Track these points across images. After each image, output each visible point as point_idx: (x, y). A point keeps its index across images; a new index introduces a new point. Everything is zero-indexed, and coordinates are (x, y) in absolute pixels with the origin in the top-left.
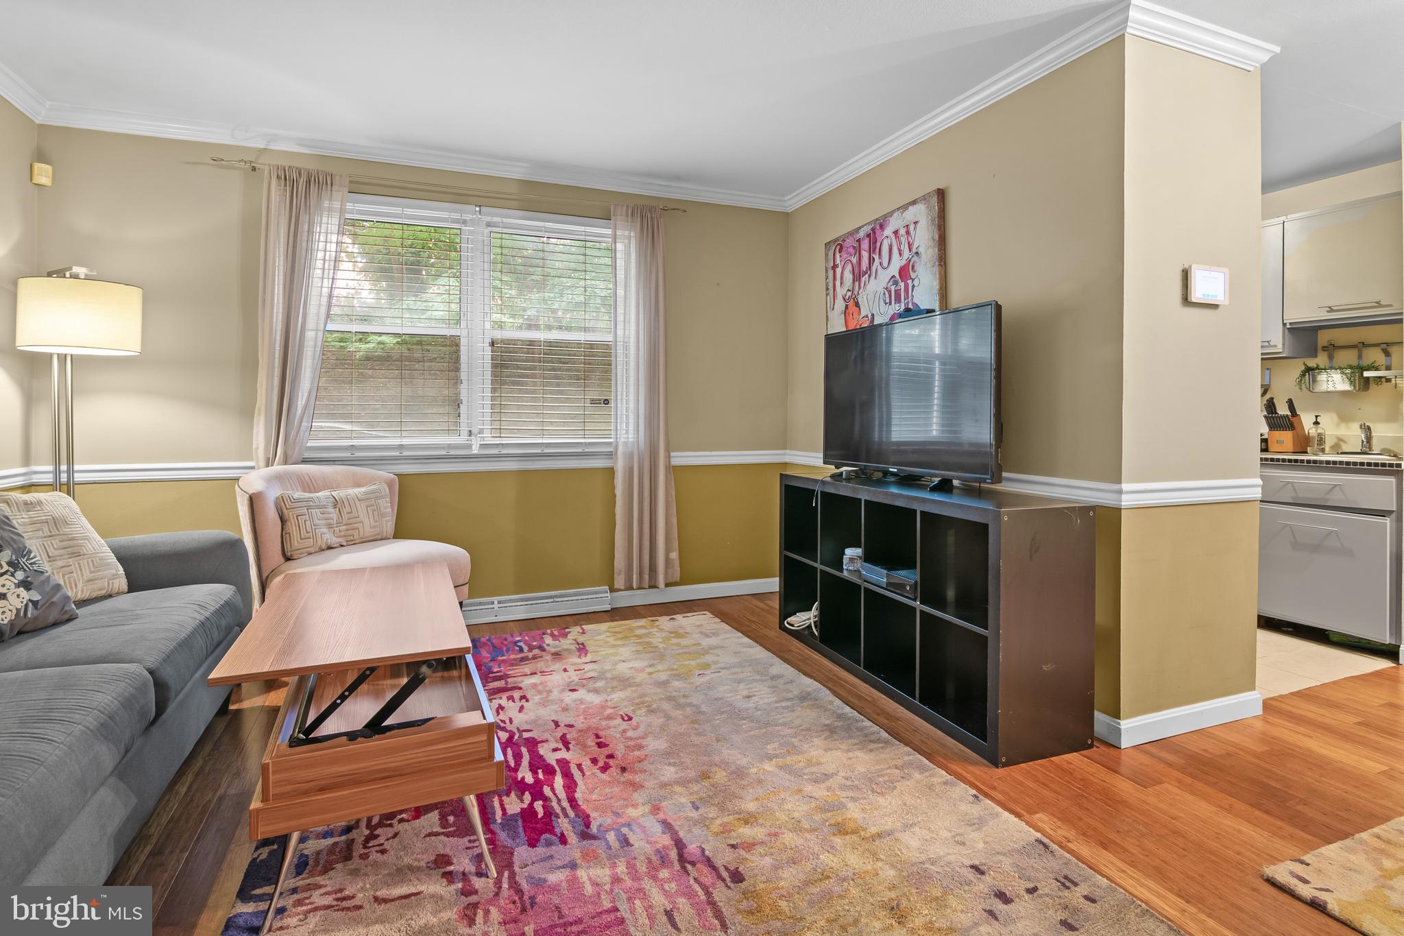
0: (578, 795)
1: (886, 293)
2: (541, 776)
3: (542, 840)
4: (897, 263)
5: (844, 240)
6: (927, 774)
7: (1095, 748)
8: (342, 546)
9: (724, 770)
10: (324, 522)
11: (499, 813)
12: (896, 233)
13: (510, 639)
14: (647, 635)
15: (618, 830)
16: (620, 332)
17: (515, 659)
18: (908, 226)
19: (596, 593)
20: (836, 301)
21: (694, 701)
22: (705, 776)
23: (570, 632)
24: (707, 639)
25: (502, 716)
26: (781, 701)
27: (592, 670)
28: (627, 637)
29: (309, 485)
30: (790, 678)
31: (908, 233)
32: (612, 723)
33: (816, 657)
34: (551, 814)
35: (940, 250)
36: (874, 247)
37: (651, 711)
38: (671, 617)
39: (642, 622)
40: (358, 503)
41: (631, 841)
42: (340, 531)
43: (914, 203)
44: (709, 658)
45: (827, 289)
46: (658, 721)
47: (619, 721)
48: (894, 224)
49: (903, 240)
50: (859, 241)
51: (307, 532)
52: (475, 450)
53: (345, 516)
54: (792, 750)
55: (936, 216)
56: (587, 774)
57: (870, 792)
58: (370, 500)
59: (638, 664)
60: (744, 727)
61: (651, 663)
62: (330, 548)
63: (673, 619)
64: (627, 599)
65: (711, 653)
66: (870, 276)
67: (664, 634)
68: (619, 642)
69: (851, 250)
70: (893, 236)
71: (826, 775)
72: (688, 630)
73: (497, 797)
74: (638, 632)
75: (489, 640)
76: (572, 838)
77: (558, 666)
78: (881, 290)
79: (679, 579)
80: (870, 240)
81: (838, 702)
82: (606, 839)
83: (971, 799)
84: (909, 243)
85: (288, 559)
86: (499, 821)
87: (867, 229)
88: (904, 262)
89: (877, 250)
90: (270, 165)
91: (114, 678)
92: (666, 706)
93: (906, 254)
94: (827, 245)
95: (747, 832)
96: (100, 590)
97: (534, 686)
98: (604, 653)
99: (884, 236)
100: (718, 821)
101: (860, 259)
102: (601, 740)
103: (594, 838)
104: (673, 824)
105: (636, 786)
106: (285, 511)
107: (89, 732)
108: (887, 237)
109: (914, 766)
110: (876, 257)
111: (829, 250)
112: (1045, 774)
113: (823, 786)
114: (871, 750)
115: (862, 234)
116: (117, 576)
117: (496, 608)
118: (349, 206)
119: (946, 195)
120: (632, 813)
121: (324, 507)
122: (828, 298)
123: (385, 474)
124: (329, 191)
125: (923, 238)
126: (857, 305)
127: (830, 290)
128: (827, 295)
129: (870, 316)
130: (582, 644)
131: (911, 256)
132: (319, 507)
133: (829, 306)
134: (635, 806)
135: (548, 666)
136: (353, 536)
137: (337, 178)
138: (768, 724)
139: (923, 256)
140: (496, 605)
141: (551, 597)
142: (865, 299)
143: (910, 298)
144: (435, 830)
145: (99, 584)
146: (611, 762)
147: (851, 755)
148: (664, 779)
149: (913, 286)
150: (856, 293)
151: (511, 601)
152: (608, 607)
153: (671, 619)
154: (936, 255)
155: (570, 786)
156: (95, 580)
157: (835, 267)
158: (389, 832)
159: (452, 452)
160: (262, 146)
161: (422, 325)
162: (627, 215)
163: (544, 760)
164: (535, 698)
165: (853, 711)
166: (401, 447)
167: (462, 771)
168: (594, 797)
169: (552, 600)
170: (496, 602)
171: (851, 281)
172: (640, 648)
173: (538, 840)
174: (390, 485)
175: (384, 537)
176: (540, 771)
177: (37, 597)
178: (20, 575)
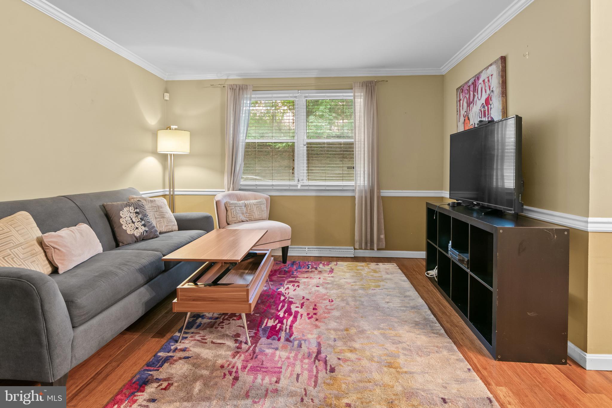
0: (294, 325)
1: (480, 112)
2: (286, 315)
3: (272, 338)
4: (485, 96)
5: (463, 87)
6: (451, 353)
7: (568, 365)
8: (247, 221)
9: (356, 329)
10: (241, 212)
11: (265, 324)
12: (484, 81)
13: (307, 263)
14: (361, 270)
15: (300, 341)
16: (357, 138)
17: (304, 271)
18: (489, 77)
19: (348, 249)
20: (461, 117)
21: (363, 299)
22: (347, 330)
23: (331, 264)
24: (387, 275)
25: (287, 292)
26: (402, 307)
27: (330, 280)
28: (353, 269)
29: (239, 198)
30: (414, 298)
31: (489, 81)
32: (324, 302)
33: (435, 291)
34: (281, 329)
35: (502, 88)
36: (475, 90)
37: (343, 300)
38: (377, 263)
39: (363, 264)
40: (253, 206)
41: (302, 346)
42: (246, 216)
43: (491, 65)
44: (382, 283)
45: (457, 111)
46: (343, 304)
47: (328, 301)
48: (483, 77)
49: (487, 85)
50: (469, 86)
51: (234, 215)
52: (299, 187)
53: (249, 210)
54: (392, 328)
55: (500, 70)
56: (303, 318)
57: (416, 354)
58: (259, 205)
59: (349, 281)
60: (377, 314)
61: (355, 281)
62: (243, 221)
63: (378, 264)
64: (362, 253)
65: (384, 281)
66: (473, 104)
67: (369, 270)
68: (348, 271)
69: (466, 91)
70: (482, 83)
71: (400, 342)
72: (381, 270)
73: (267, 319)
74: (358, 268)
75: (299, 263)
76: (283, 339)
77: (318, 276)
78: (478, 111)
79: (384, 247)
80: (473, 86)
81: (429, 312)
82: (294, 343)
83: (466, 369)
84: (489, 86)
85: (228, 224)
86: (263, 327)
87: (472, 80)
88: (487, 96)
89: (476, 90)
90: (227, 85)
91: (150, 255)
92: (350, 299)
93: (488, 92)
94: (457, 89)
95: (349, 355)
96: (169, 229)
97: (304, 282)
98: (339, 274)
99: (479, 83)
100: (340, 348)
101: (470, 96)
102: (316, 307)
103: (290, 341)
104: (322, 344)
105: (317, 327)
106: (227, 207)
107: (135, 270)
108: (480, 83)
109: (447, 348)
110: (476, 94)
111: (458, 92)
112: (523, 370)
113: (396, 346)
114: (430, 337)
115: (470, 83)
116: (175, 225)
117: (307, 251)
118: (253, 96)
119: (506, 59)
120: (309, 336)
121: (241, 206)
122: (458, 116)
123: (265, 195)
124: (246, 92)
125: (495, 83)
126: (469, 119)
127: (458, 112)
128: (457, 114)
129: (474, 124)
130: (333, 269)
131: (490, 93)
132: (239, 206)
133: (458, 120)
134: (312, 334)
135: (314, 276)
136: (251, 217)
137: (249, 86)
138: (389, 315)
139: (495, 92)
140: (307, 250)
141: (329, 249)
142: (472, 115)
143: (490, 115)
144: (241, 325)
145: (169, 227)
146: (314, 316)
147: (418, 336)
148: (329, 327)
149: (491, 108)
150: (468, 113)
151: (313, 248)
152: (353, 256)
153: (377, 264)
154: (500, 92)
155: (293, 322)
156: (168, 226)
157: (460, 100)
158: (228, 322)
159: (291, 188)
160: (226, 78)
161: (282, 139)
162: (360, 87)
163: (291, 310)
164: (302, 286)
165: (434, 318)
166: (273, 185)
167: (237, 304)
168: (300, 327)
169: (329, 250)
170: (307, 248)
171: (466, 107)
172: (355, 274)
173: (271, 337)
174: (267, 200)
175: (263, 219)
176: (287, 314)
177: (147, 229)
178: (143, 222)
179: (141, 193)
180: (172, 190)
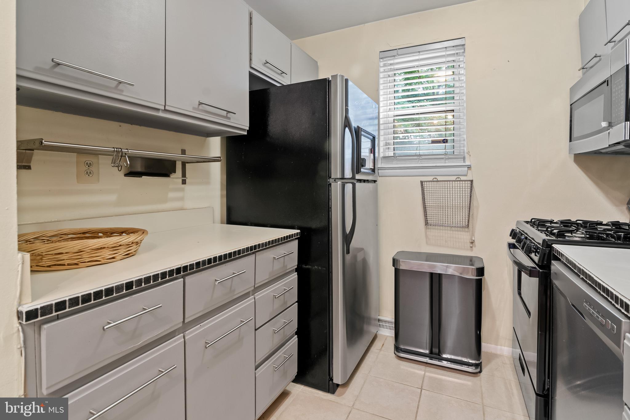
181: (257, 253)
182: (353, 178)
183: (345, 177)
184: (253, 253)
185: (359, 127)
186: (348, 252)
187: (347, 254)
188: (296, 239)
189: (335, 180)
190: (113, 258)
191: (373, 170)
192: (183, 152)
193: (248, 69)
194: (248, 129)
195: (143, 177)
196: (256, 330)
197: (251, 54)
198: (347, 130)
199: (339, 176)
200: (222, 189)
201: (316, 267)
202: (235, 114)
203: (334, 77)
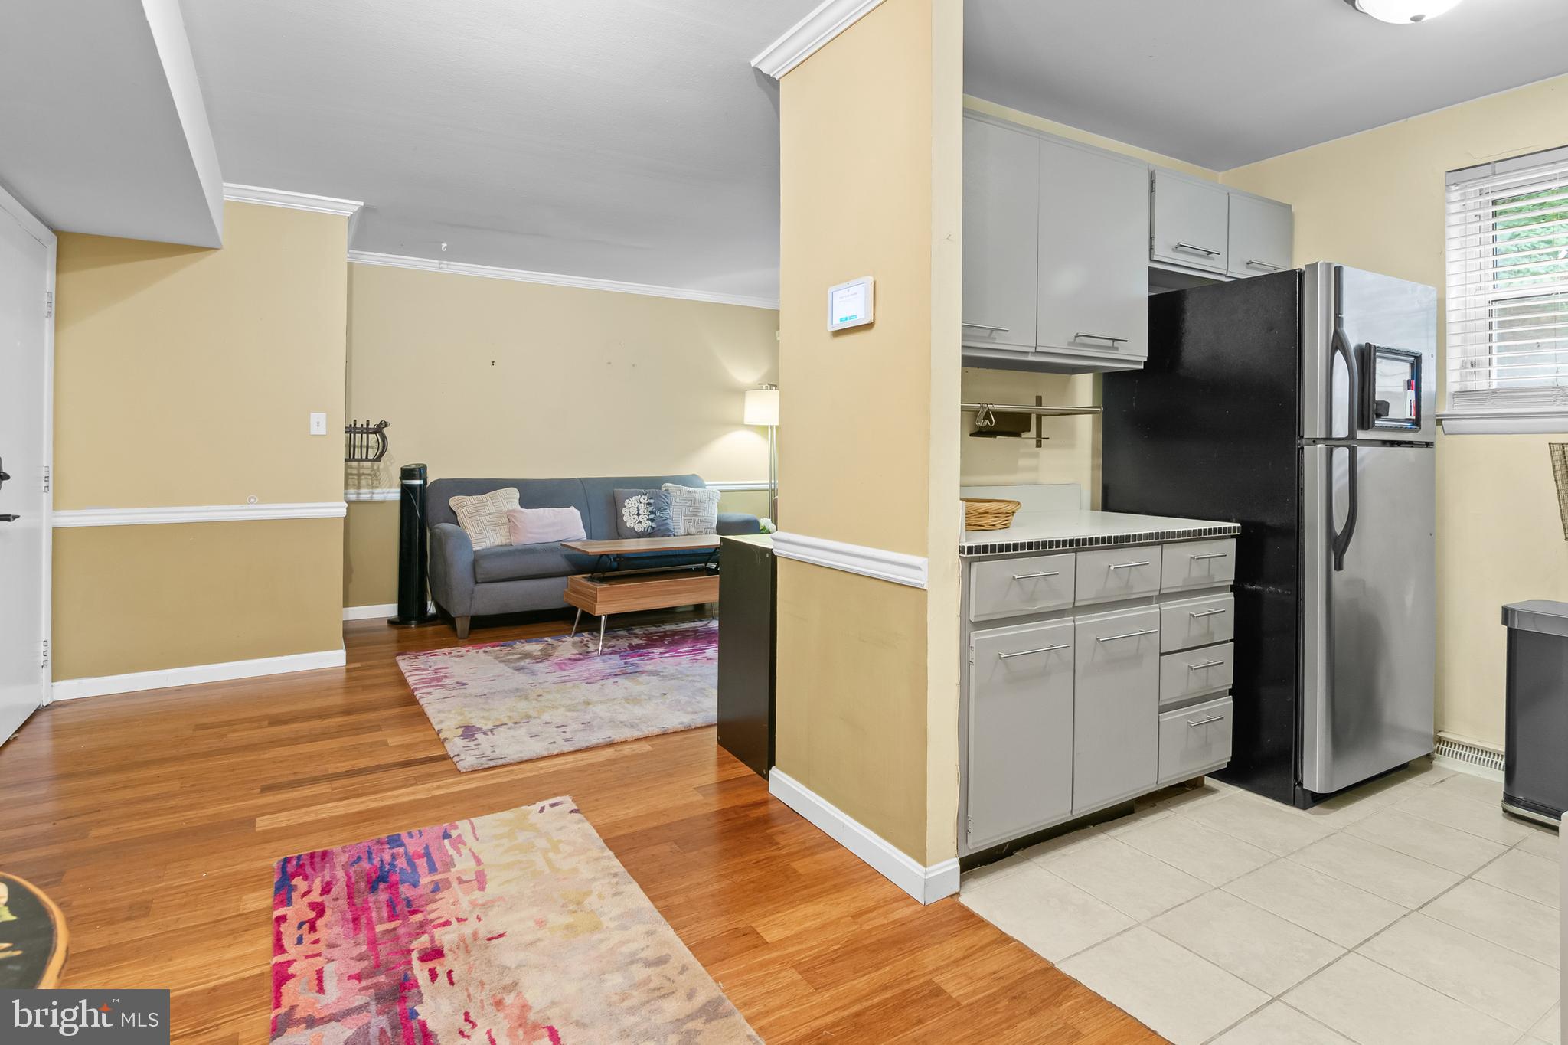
177: (654, 525)
178: (652, 516)
179: (706, 483)
180: (773, 481)
181: (1164, 545)
182: (1352, 436)
183: (1334, 436)
184: (1159, 544)
185: (1370, 345)
186: (1339, 567)
187: (1335, 569)
188: (1232, 537)
189: (1314, 442)
190: (994, 525)
191: (1417, 422)
192: (1039, 401)
193: (1148, 264)
194: (1146, 360)
195: (998, 437)
196: (1161, 654)
197: (1151, 239)
198: (1339, 355)
199: (1320, 433)
200: (1093, 456)
201: (1272, 589)
202: (1127, 341)
203: (1314, 267)
